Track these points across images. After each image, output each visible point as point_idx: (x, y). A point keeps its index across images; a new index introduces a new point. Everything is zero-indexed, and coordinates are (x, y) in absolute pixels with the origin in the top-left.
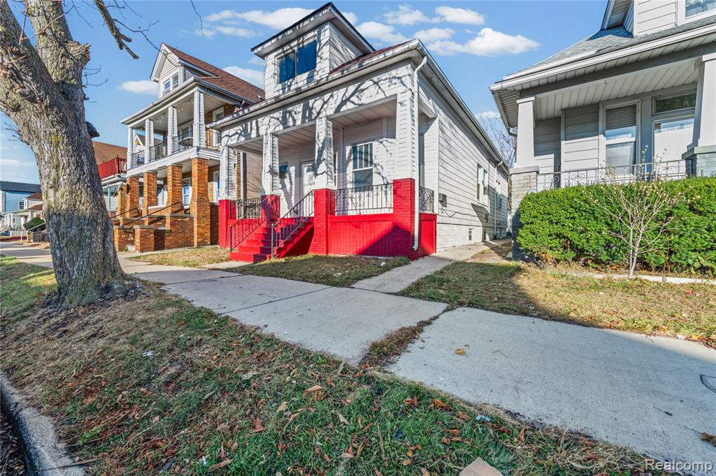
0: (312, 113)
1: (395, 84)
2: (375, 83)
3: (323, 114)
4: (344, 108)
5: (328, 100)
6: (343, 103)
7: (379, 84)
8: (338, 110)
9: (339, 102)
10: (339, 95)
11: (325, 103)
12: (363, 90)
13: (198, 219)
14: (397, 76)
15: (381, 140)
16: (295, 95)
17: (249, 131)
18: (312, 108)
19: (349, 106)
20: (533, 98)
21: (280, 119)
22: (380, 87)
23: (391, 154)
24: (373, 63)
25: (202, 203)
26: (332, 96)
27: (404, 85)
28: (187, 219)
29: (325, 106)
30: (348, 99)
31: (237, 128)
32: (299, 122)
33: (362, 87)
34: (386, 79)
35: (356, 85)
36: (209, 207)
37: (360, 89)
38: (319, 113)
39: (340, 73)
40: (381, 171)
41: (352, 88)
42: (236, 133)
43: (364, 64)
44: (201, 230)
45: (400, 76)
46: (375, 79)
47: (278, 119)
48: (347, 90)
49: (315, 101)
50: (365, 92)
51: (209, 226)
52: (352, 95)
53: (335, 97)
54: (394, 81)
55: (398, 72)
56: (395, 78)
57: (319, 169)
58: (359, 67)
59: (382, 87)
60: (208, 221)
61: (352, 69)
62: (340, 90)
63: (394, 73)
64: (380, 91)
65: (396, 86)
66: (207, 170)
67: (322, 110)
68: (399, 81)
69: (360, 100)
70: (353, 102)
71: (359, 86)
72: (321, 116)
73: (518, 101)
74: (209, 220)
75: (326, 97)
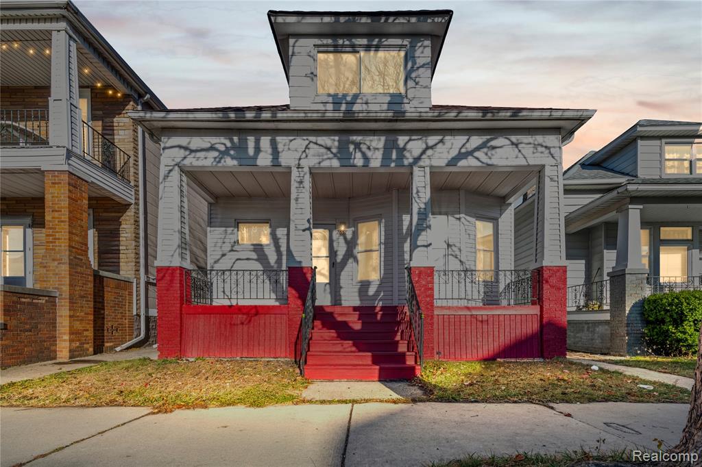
0: (404, 156)
1: (542, 153)
2: (513, 143)
3: (425, 162)
4: (463, 163)
5: (436, 145)
6: (461, 156)
7: (520, 146)
8: (453, 162)
9: (454, 153)
10: (455, 143)
11: (428, 148)
12: (494, 148)
13: (72, 301)
14: (544, 144)
15: (458, 216)
16: (390, 121)
17: (251, 152)
18: (404, 149)
19: (470, 162)
20: (641, 207)
21: (334, 150)
22: (520, 151)
23: (469, 234)
24: (532, 117)
25: (79, 269)
26: (441, 141)
27: (553, 157)
28: (42, 301)
29: (429, 152)
30: (470, 153)
31: (214, 140)
32: (376, 163)
33: (493, 143)
34: (530, 144)
35: (485, 138)
36: (91, 278)
37: (489, 144)
38: (417, 159)
39: (481, 114)
40: (458, 253)
41: (476, 141)
42: (212, 148)
43: (520, 114)
44: (78, 325)
45: (549, 145)
46: (514, 138)
47: (329, 149)
48: (468, 140)
49: (410, 140)
50: (497, 150)
51: (91, 317)
52: (478, 149)
53: (448, 144)
54: (540, 149)
55: (545, 139)
56: (542, 146)
57: (420, 238)
58: (511, 116)
59: (523, 151)
60: (89, 306)
61: (500, 114)
62: (456, 137)
63: (539, 139)
64: (520, 155)
65: (542, 155)
66: (86, 202)
67: (424, 156)
68: (547, 151)
69: (490, 158)
70: (477, 158)
71: (488, 141)
72: (421, 163)
73: (630, 206)
74: (91, 304)
75: (432, 140)
